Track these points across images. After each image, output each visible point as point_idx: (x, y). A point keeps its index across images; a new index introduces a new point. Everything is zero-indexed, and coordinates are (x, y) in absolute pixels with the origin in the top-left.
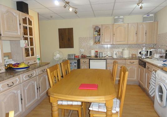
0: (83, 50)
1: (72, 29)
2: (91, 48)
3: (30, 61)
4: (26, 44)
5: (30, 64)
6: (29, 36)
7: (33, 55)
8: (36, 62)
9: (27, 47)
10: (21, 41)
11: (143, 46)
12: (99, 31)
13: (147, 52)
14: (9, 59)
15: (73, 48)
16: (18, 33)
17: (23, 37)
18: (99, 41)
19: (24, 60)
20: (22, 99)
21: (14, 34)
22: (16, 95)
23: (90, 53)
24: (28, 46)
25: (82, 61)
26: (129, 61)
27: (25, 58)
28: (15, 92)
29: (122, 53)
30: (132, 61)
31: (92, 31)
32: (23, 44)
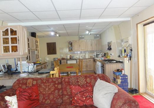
0: (62, 55)
1: (55, 43)
2: (67, 54)
11: (95, 52)
12: (71, 44)
13: (97, 54)
15: (56, 54)
18: (72, 49)
23: (67, 56)
25: (62, 61)
26: (88, 60)
29: (85, 56)
30: (90, 60)
31: (67, 44)
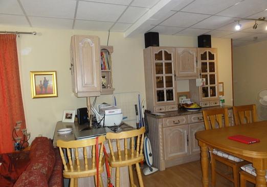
3: (209, 102)
4: (203, 83)
5: (208, 106)
6: (208, 73)
7: (214, 95)
8: (218, 104)
9: (206, 86)
10: (197, 80)
14: (187, 98)
16: (194, 71)
17: (200, 75)
19: (200, 100)
20: (188, 140)
21: (190, 73)
22: (182, 134)
24: (207, 84)
27: (201, 98)
28: (182, 131)
32: (200, 82)
